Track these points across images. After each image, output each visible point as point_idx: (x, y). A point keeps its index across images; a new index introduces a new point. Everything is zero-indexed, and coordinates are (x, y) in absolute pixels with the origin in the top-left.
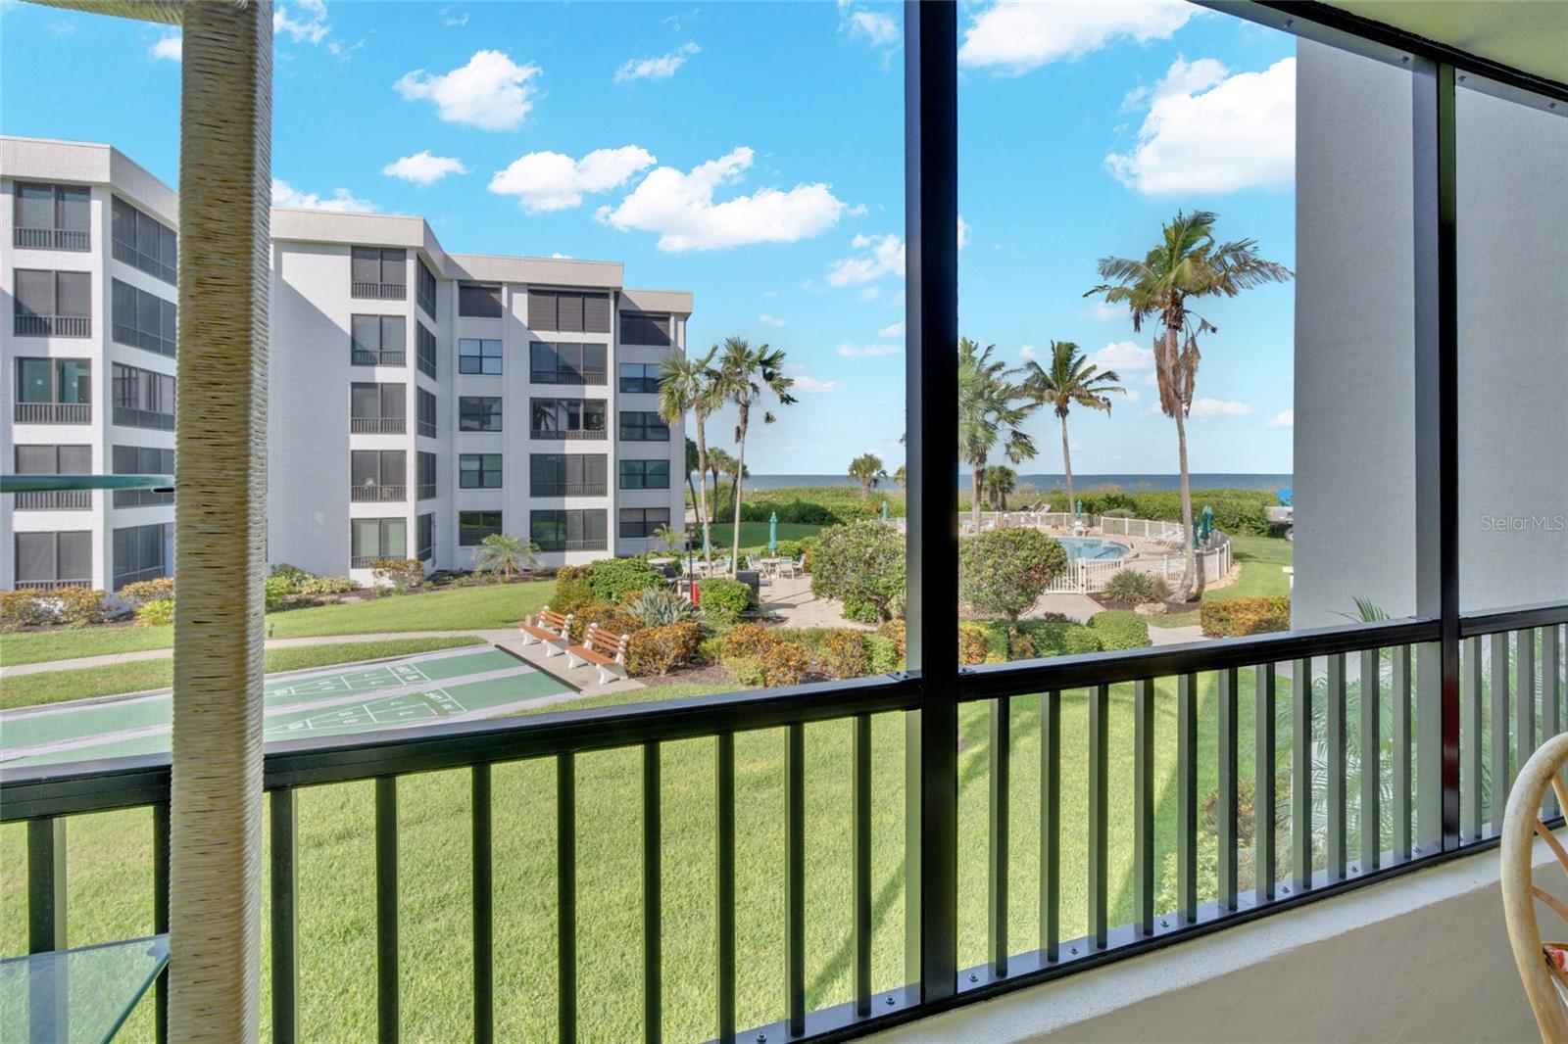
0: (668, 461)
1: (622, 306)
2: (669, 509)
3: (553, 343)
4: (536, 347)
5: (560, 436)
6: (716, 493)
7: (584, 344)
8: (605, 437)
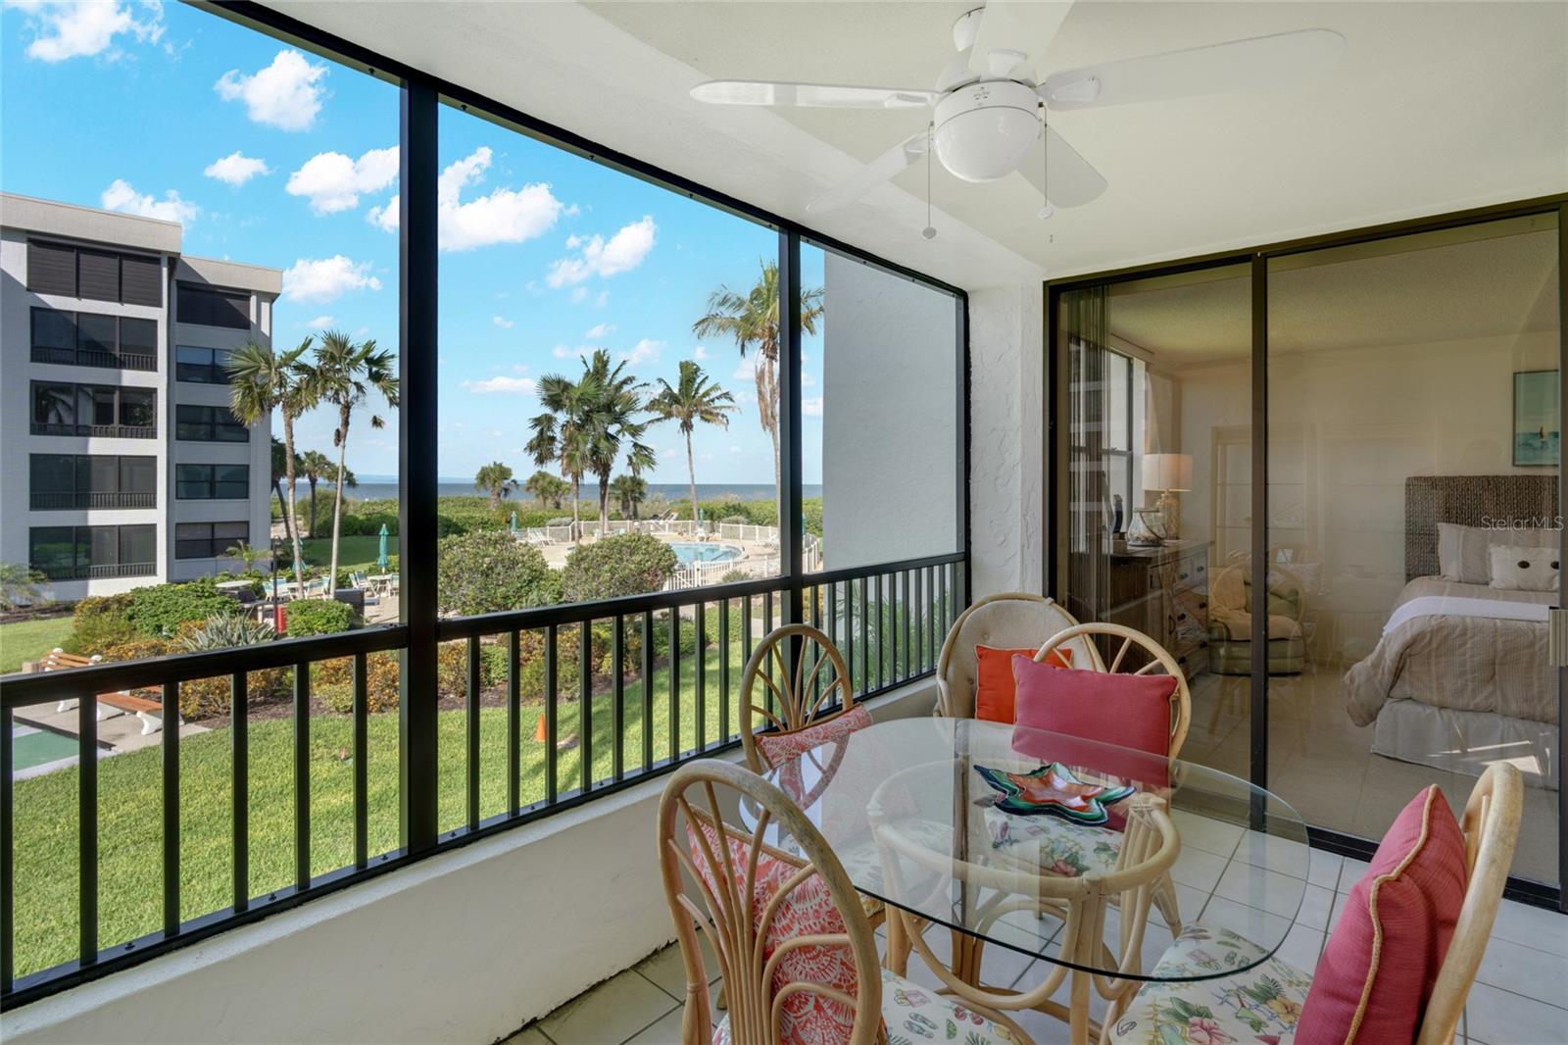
0: (248, 466)
1: (179, 275)
2: (247, 523)
3: (71, 312)
4: (39, 314)
5: (84, 432)
6: (313, 504)
7: (121, 318)
8: (153, 435)
